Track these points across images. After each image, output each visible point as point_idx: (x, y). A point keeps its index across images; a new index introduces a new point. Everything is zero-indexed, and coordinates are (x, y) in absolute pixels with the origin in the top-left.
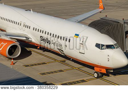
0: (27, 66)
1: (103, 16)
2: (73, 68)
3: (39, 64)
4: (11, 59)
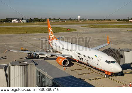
0: (72, 70)
1: (109, 47)
2: (94, 72)
3: (78, 70)
4: (64, 66)
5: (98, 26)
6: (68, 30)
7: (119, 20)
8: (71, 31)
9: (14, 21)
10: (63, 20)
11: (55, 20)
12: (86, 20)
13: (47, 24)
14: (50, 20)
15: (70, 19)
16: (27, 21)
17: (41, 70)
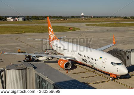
2: (99, 75)
3: (81, 73)
5: (104, 24)
6: (71, 29)
7: (126, 18)
8: (74, 30)
9: (9, 19)
10: (65, 18)
11: (55, 18)
12: (90, 17)
13: (47, 23)
14: (51, 18)
15: (73, 17)
16: (24, 19)
17: (40, 74)
